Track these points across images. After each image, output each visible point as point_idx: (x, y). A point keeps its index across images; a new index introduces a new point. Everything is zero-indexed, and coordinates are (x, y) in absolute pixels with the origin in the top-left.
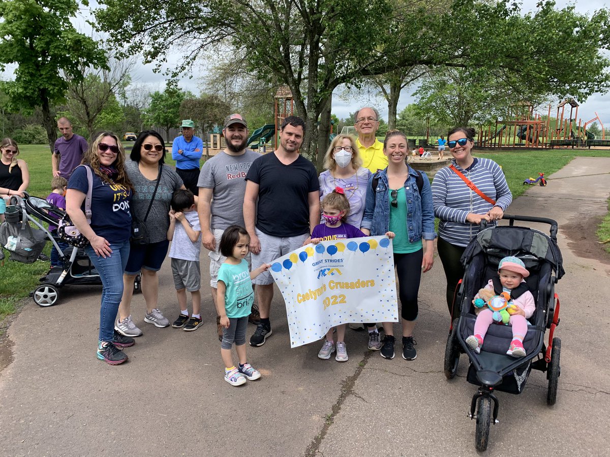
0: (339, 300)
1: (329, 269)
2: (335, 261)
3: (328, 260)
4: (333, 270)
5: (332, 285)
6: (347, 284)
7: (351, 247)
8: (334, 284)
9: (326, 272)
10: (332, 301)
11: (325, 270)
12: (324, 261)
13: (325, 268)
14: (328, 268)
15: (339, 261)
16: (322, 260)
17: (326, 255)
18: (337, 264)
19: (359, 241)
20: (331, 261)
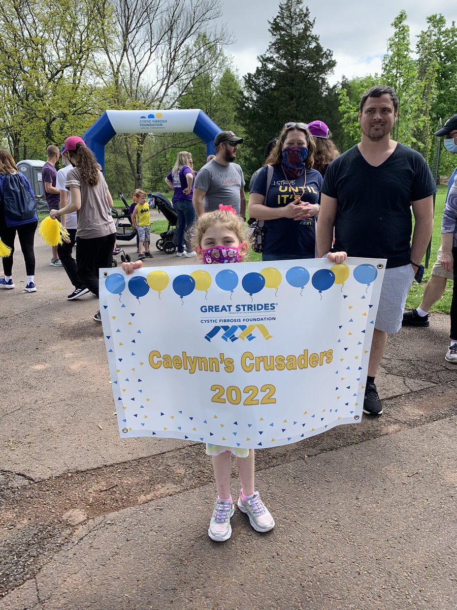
0: (260, 396)
1: (243, 327)
2: (257, 307)
3: (244, 306)
4: (252, 327)
5: (248, 362)
6: (281, 358)
7: (296, 279)
8: (254, 362)
9: (237, 333)
10: (245, 396)
11: (235, 328)
12: (233, 309)
13: (237, 324)
14: (242, 323)
15: (266, 306)
16: (229, 306)
17: (240, 295)
18: (263, 314)
19: (312, 266)
20: (250, 307)
